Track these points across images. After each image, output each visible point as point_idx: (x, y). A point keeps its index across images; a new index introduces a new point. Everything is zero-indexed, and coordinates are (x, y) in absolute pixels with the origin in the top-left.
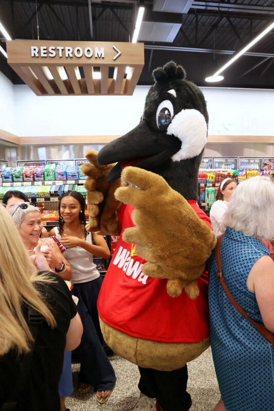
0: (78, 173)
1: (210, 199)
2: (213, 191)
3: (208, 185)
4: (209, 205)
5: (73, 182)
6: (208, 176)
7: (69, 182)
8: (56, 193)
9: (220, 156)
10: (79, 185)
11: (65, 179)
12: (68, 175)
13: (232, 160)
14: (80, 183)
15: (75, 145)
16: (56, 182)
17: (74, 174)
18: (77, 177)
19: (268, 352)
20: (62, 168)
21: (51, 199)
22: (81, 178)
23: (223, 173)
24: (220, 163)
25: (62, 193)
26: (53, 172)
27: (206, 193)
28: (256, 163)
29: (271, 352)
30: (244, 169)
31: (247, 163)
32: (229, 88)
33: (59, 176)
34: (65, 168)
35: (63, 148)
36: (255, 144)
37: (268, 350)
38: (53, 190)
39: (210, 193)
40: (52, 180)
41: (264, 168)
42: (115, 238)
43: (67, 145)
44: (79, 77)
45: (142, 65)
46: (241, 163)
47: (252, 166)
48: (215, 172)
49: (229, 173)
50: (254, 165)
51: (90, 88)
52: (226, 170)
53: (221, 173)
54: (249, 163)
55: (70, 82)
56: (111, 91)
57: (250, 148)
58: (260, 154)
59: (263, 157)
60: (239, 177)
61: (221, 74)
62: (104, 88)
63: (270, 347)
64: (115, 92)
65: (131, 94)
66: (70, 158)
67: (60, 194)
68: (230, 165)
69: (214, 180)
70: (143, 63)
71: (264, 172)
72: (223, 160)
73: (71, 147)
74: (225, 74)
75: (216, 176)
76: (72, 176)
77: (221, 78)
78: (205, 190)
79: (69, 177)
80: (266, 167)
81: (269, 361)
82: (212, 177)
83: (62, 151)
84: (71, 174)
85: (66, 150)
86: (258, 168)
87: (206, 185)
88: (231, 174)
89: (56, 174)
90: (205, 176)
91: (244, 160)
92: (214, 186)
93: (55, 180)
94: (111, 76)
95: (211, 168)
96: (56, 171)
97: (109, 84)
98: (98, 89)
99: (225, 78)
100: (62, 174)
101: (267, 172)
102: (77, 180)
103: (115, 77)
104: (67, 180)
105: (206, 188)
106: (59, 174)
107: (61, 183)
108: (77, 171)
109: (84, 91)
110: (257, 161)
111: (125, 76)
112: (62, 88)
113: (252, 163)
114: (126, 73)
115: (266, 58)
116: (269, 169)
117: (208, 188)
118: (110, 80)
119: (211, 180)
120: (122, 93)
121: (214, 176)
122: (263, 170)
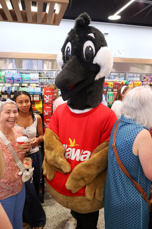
0: (21, 78)
1: (109, 100)
2: (112, 94)
3: (109, 90)
4: (109, 103)
5: (18, 85)
6: (109, 84)
7: (15, 85)
8: (6, 92)
9: (115, 71)
10: (22, 87)
11: (12, 82)
12: (14, 79)
13: (123, 74)
14: (23, 86)
15: (16, 59)
16: (6, 84)
17: (18, 79)
18: (21, 81)
19: (139, 200)
20: (10, 75)
21: (2, 96)
22: (23, 82)
23: (119, 82)
24: (115, 76)
25: (10, 92)
26: (3, 77)
27: (107, 95)
28: (138, 77)
29: (141, 200)
30: (131, 81)
31: (132, 76)
32: (123, 25)
33: (8, 80)
34: (12, 75)
35: (8, 61)
36: (138, 64)
37: (139, 199)
38: (4, 90)
39: (110, 96)
40: (3, 83)
41: (144, 80)
42: (47, 124)
43: (11, 59)
44: (21, 9)
45: (67, 3)
46: (128, 76)
47: (135, 79)
48: (113, 81)
49: (123, 83)
50: (137, 78)
51: (29, 18)
52: (120, 80)
53: (118, 82)
54: (133, 77)
55: (14, 12)
56: (44, 22)
57: (134, 67)
58: (140, 71)
59: (142, 73)
60: (129, 85)
61: (119, 15)
62: (39, 19)
63: (140, 197)
64: (47, 22)
65: (58, 25)
66: (13, 68)
67: (9, 93)
68: (121, 77)
69: (112, 87)
70: (68, 2)
71: (144, 83)
72: (117, 74)
73: (14, 60)
74: (121, 14)
75: (114, 84)
76: (17, 80)
77: (119, 17)
78: (106, 94)
79: (15, 81)
80: (145, 80)
81: (139, 206)
82: (112, 85)
83: (8, 63)
84: (17, 79)
85: (10, 63)
86: (139, 80)
87: (107, 90)
88: (124, 84)
89: (6, 79)
90: (107, 84)
91: (130, 75)
92: (112, 91)
93: (5, 83)
94: (44, 10)
95: (109, 79)
96: (6, 76)
97: (43, 16)
98: (35, 19)
99: (121, 18)
100: (10, 79)
101: (146, 83)
102: (21, 84)
103: (47, 11)
104: (14, 83)
105: (107, 92)
106: (8, 79)
107: (9, 85)
108: (21, 77)
109: (25, 20)
110: (138, 75)
111: (55, 11)
112: (9, 16)
113: (135, 77)
114: (55, 9)
115: (150, 4)
116: (147, 81)
117: (108, 92)
118: (44, 13)
119: (110, 86)
120: (52, 23)
121: (113, 84)
122: (143, 82)
